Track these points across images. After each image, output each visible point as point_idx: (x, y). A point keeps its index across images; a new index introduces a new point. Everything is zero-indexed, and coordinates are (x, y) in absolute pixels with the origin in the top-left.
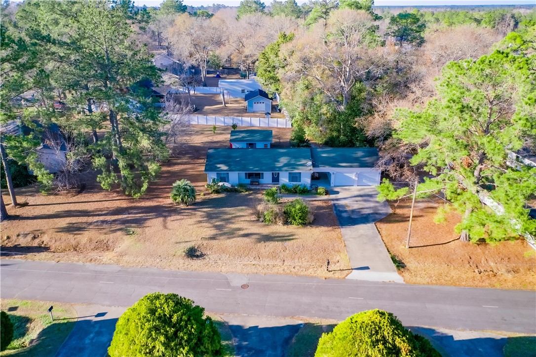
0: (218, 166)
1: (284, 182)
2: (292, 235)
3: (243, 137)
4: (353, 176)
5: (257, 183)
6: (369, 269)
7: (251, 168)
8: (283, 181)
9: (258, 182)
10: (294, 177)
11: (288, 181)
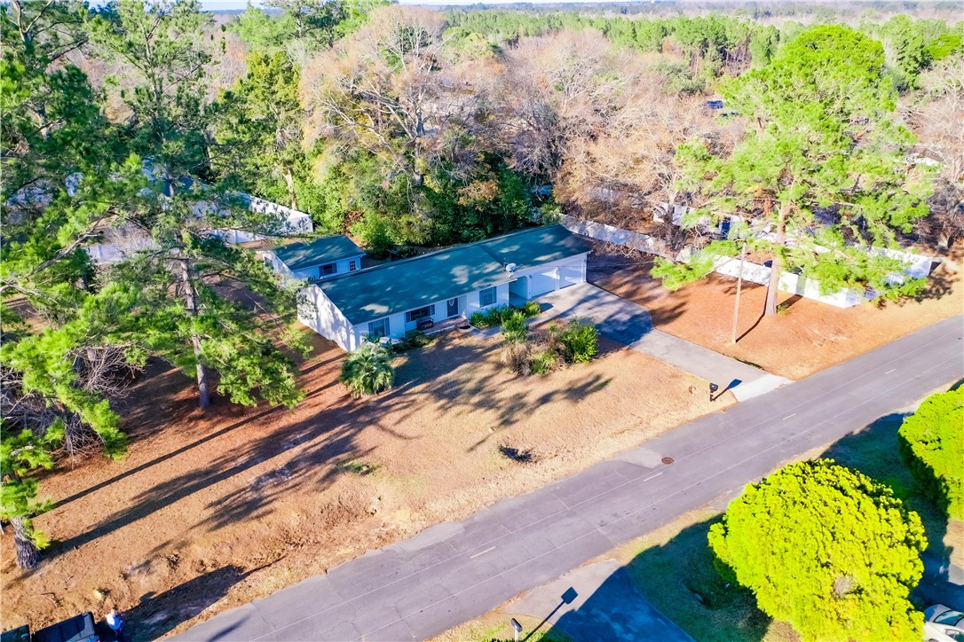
0: (368, 308)
1: (475, 310)
2: (598, 378)
3: (307, 258)
4: (554, 275)
5: (431, 324)
6: (740, 382)
7: (424, 297)
8: (472, 307)
9: (430, 322)
10: (488, 297)
11: (479, 306)
